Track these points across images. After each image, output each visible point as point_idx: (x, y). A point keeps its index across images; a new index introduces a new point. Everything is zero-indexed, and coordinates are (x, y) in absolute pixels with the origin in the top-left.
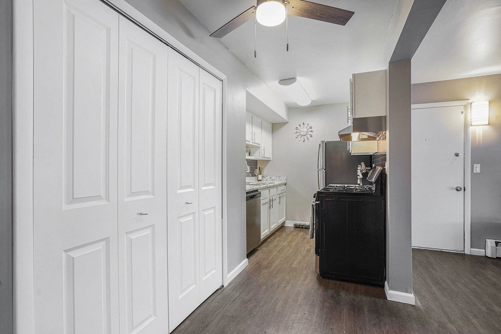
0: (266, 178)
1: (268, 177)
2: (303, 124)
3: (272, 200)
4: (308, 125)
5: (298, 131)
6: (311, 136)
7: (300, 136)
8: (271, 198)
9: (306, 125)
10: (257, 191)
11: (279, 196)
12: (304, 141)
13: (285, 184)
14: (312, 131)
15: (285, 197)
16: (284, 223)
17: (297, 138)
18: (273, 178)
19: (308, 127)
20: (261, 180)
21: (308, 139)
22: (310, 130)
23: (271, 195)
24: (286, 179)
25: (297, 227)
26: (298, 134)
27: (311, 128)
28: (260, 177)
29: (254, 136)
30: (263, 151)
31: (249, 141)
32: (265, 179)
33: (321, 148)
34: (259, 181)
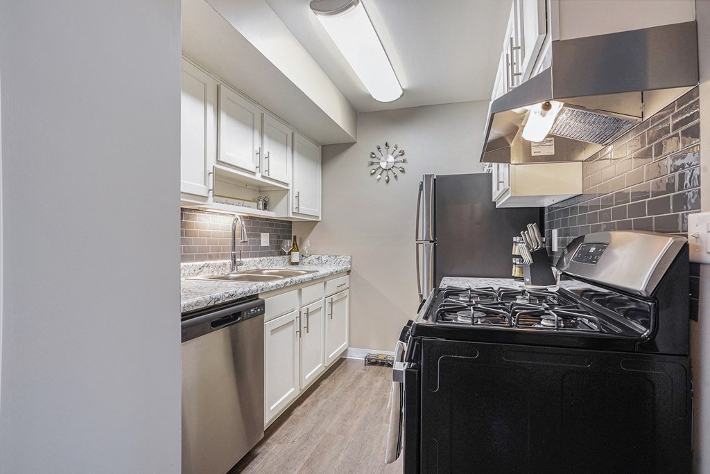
0: (310, 258)
1: (313, 257)
2: (386, 144)
3: (307, 314)
4: (396, 147)
5: (375, 160)
6: (403, 171)
7: (381, 170)
8: (304, 310)
9: (392, 148)
10: (255, 297)
11: (329, 300)
12: (388, 181)
13: (349, 272)
14: (404, 161)
15: (347, 300)
16: (345, 352)
17: (372, 174)
18: (324, 258)
19: (397, 153)
20: (296, 264)
21: (396, 177)
22: (401, 158)
23: (303, 303)
24: (350, 262)
25: (372, 362)
26: (375, 166)
27: (402, 153)
28: (295, 257)
29: (265, 162)
30: (295, 200)
31: (254, 173)
32: (306, 261)
33: (424, 193)
34: (293, 264)
